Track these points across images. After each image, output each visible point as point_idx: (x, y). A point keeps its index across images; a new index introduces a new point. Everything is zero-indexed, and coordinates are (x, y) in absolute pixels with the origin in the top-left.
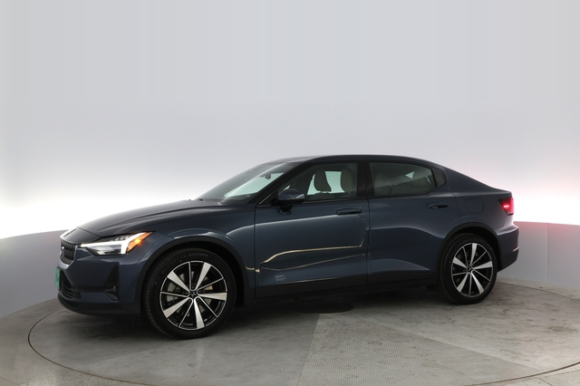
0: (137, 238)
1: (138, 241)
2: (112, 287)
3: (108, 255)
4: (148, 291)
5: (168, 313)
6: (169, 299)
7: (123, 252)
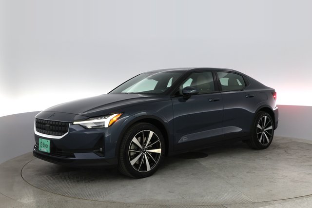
0: (114, 117)
1: (115, 119)
2: (99, 149)
3: (93, 129)
4: (122, 150)
5: (133, 162)
6: (132, 154)
7: (106, 126)
